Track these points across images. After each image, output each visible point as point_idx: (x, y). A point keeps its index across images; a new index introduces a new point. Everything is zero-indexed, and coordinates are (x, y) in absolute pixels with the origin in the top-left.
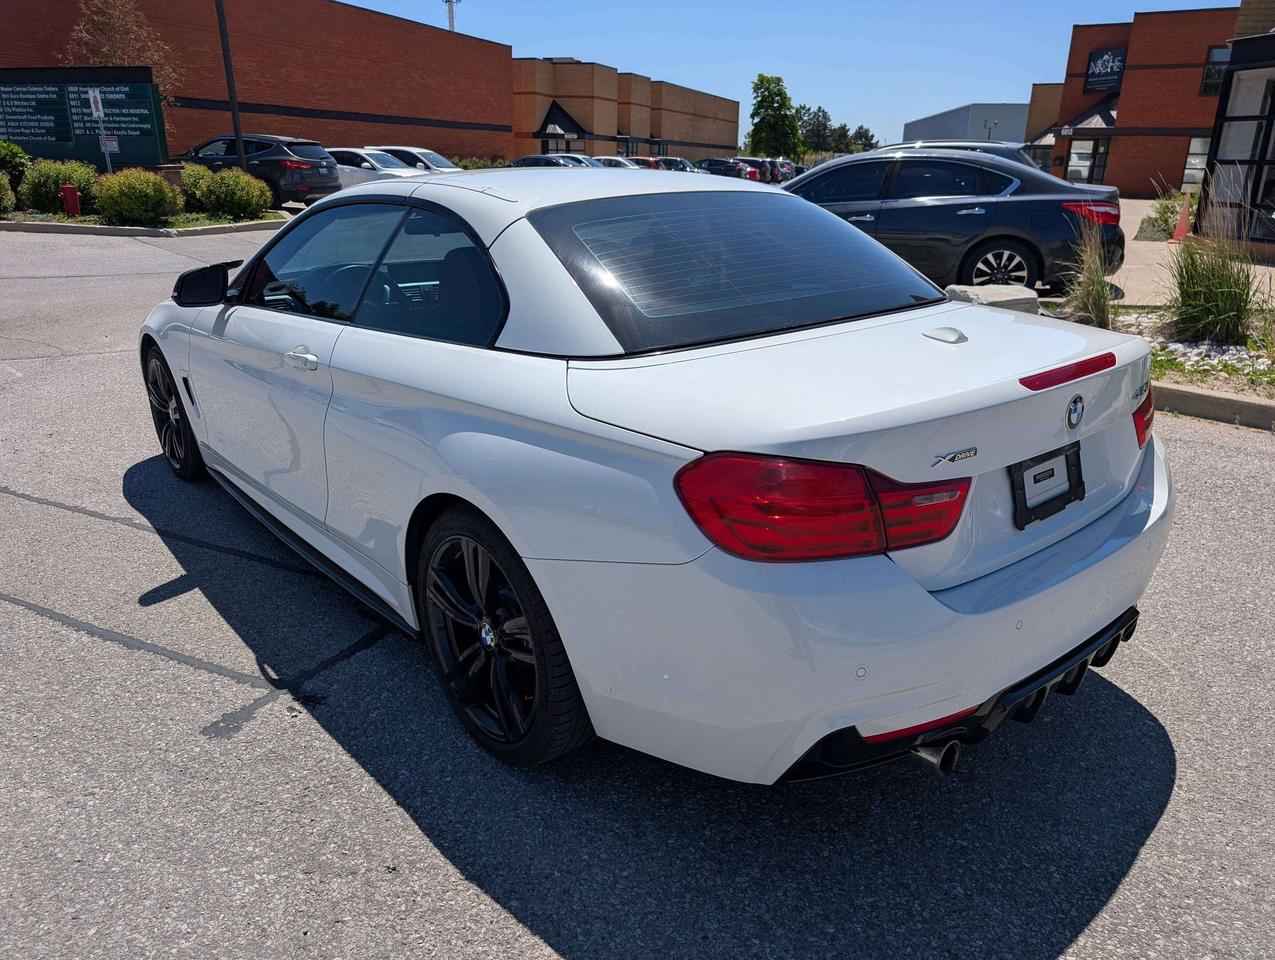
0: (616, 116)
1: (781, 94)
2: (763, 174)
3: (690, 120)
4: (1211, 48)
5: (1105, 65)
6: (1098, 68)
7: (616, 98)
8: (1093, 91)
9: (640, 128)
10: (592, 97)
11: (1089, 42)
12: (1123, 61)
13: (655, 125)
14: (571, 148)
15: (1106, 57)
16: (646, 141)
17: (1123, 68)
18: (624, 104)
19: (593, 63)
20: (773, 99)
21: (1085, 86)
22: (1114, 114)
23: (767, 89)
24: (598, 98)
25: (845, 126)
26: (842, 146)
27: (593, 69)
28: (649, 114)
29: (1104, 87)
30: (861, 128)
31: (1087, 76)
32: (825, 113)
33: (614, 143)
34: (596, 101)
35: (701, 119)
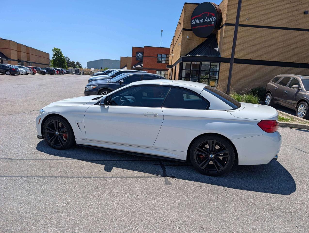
0: (17, 55)
1: (60, 53)
2: (60, 72)
3: (37, 57)
4: (158, 54)
5: (139, 55)
6: (138, 55)
7: (17, 50)
8: (138, 60)
9: (24, 58)
10: (10, 49)
11: (136, 50)
12: (143, 55)
13: (28, 58)
14: (3, 62)
15: (139, 54)
16: (26, 62)
17: (143, 56)
18: (19, 52)
19: (10, 40)
20: (58, 54)
21: (136, 59)
22: (142, 65)
23: (57, 51)
24: (11, 49)
25: (74, 61)
26: (74, 66)
27: (10, 42)
28: (26, 55)
29: (140, 59)
30: (77, 62)
31: (136, 57)
32: (68, 58)
33: (17, 62)
34: (11, 50)
35: (40, 57)
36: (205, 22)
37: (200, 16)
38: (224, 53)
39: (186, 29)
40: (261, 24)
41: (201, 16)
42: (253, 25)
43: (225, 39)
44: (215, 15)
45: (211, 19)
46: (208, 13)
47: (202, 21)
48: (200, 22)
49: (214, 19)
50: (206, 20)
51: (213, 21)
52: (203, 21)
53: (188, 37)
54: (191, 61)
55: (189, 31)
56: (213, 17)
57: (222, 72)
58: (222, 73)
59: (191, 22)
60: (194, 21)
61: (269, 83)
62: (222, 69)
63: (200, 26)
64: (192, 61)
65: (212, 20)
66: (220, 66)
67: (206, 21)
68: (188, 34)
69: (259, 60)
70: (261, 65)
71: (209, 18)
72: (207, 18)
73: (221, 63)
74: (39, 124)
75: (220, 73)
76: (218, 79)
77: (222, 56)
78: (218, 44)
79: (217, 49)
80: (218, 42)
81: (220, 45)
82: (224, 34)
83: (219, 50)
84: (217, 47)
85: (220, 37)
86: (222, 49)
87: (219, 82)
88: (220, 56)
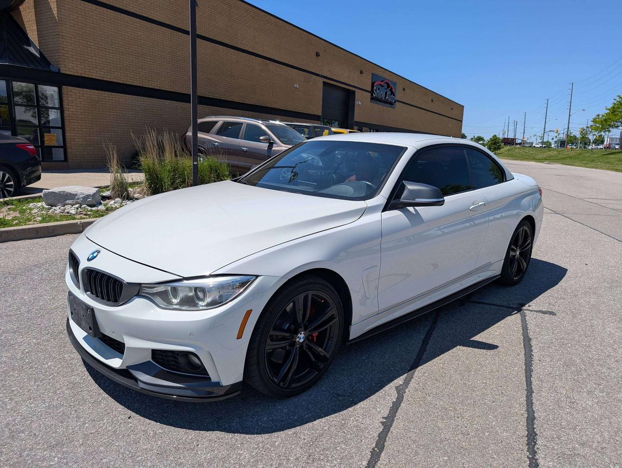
38: (65, 63)
43: (62, 26)
57: (70, 110)
58: (71, 113)
62: (67, 101)
66: (64, 95)
73: (64, 87)
74: (239, 336)
75: (66, 112)
76: (63, 128)
77: (62, 68)
78: (33, 35)
79: (32, 49)
80: (28, 32)
81: (42, 41)
82: (56, 15)
83: (41, 53)
84: (29, 42)
85: (34, 18)
86: (56, 51)
87: (68, 134)
88: (53, 69)
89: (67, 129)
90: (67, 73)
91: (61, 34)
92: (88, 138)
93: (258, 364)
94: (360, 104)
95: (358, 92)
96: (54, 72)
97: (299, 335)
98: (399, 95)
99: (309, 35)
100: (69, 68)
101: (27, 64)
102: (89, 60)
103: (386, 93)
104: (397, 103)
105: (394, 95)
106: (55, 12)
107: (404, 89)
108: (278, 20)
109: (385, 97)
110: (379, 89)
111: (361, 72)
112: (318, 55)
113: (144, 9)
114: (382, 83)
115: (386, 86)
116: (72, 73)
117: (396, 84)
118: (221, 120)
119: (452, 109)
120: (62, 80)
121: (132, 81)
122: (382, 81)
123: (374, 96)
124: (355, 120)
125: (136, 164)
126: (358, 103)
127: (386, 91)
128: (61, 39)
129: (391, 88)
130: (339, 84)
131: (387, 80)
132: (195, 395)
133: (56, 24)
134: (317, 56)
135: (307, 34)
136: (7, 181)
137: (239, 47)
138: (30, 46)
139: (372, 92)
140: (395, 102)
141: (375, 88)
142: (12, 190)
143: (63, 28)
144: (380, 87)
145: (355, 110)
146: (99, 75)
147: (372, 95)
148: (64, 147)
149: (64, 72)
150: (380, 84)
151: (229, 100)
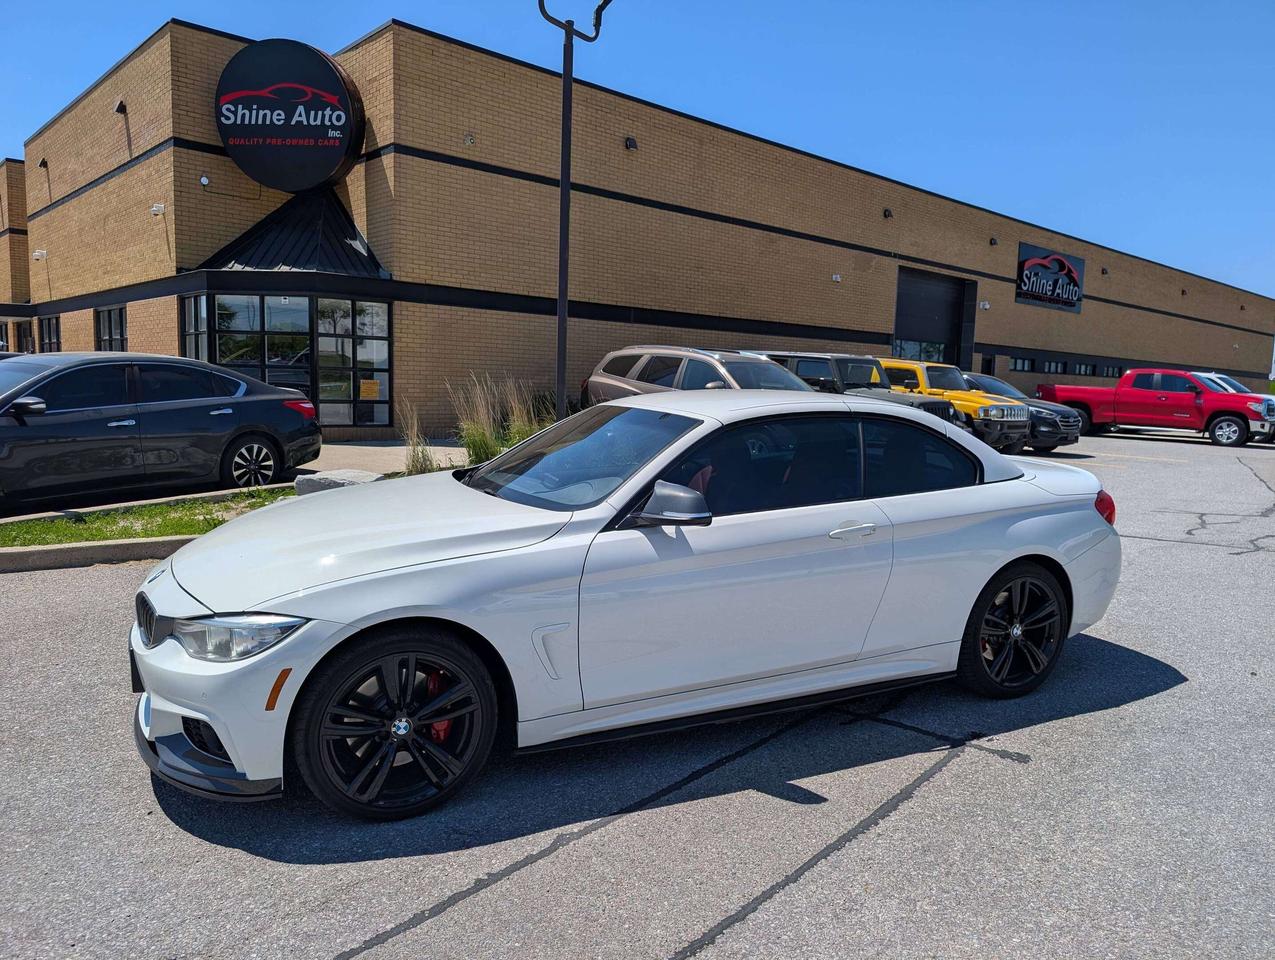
36: (293, 123)
37: (266, 92)
38: (401, 264)
39: (187, 141)
40: (511, 161)
41: (270, 93)
42: (488, 165)
43: (400, 205)
44: (339, 101)
45: (323, 116)
46: (305, 88)
47: (278, 117)
48: (268, 122)
49: (339, 118)
50: (300, 115)
51: (334, 127)
52: (283, 116)
53: (205, 181)
54: (260, 292)
55: (205, 154)
56: (333, 110)
57: (403, 340)
58: (405, 345)
59: (219, 114)
60: (235, 113)
61: (594, 379)
62: (400, 326)
63: (268, 141)
64: (264, 292)
65: (327, 123)
66: (395, 317)
67: (299, 123)
68: (202, 168)
69: (520, 293)
70: (530, 312)
71: (313, 113)
72: (301, 108)
73: (396, 302)
74: (270, 706)
75: (396, 344)
76: (390, 370)
77: (395, 273)
78: (360, 223)
79: (357, 245)
80: (355, 217)
81: (372, 231)
82: (392, 188)
83: (369, 250)
84: (355, 235)
85: (364, 194)
86: (389, 246)
87: (396, 381)
88: (383, 274)
89: (396, 371)
90: (404, 279)
91: (398, 217)
92: (429, 386)
93: (307, 755)
94: (988, 307)
95: (983, 283)
96: (384, 280)
97: (397, 723)
98: (1090, 284)
99: (867, 177)
100: (406, 269)
101: (345, 269)
102: (440, 256)
103: (1056, 282)
104: (1084, 300)
105: (1076, 285)
106: (391, 184)
107: (1103, 270)
108: (799, 156)
109: (1054, 290)
110: (1036, 274)
111: (992, 242)
112: (887, 214)
113: (539, 164)
114: (1045, 262)
115: (1055, 267)
116: (410, 280)
117: (1083, 261)
118: (647, 352)
119: (1242, 308)
120: (394, 292)
121: (510, 287)
122: (1045, 258)
123: (1025, 288)
124: (976, 339)
125: (457, 434)
126: (983, 304)
127: (1055, 276)
128: (398, 227)
129: (1070, 271)
130: (936, 270)
131: (1059, 254)
132: (213, 788)
133: (391, 203)
134: (885, 216)
135: (862, 176)
136: (264, 460)
137: (715, 212)
138: (355, 239)
139: (1019, 281)
140: (1079, 300)
141: (1026, 272)
142: (270, 473)
143: (402, 208)
144: (1040, 269)
145: (976, 319)
146: (454, 280)
147: (1019, 287)
148: (390, 402)
149: (398, 279)
150: (1039, 264)
151: (692, 312)
